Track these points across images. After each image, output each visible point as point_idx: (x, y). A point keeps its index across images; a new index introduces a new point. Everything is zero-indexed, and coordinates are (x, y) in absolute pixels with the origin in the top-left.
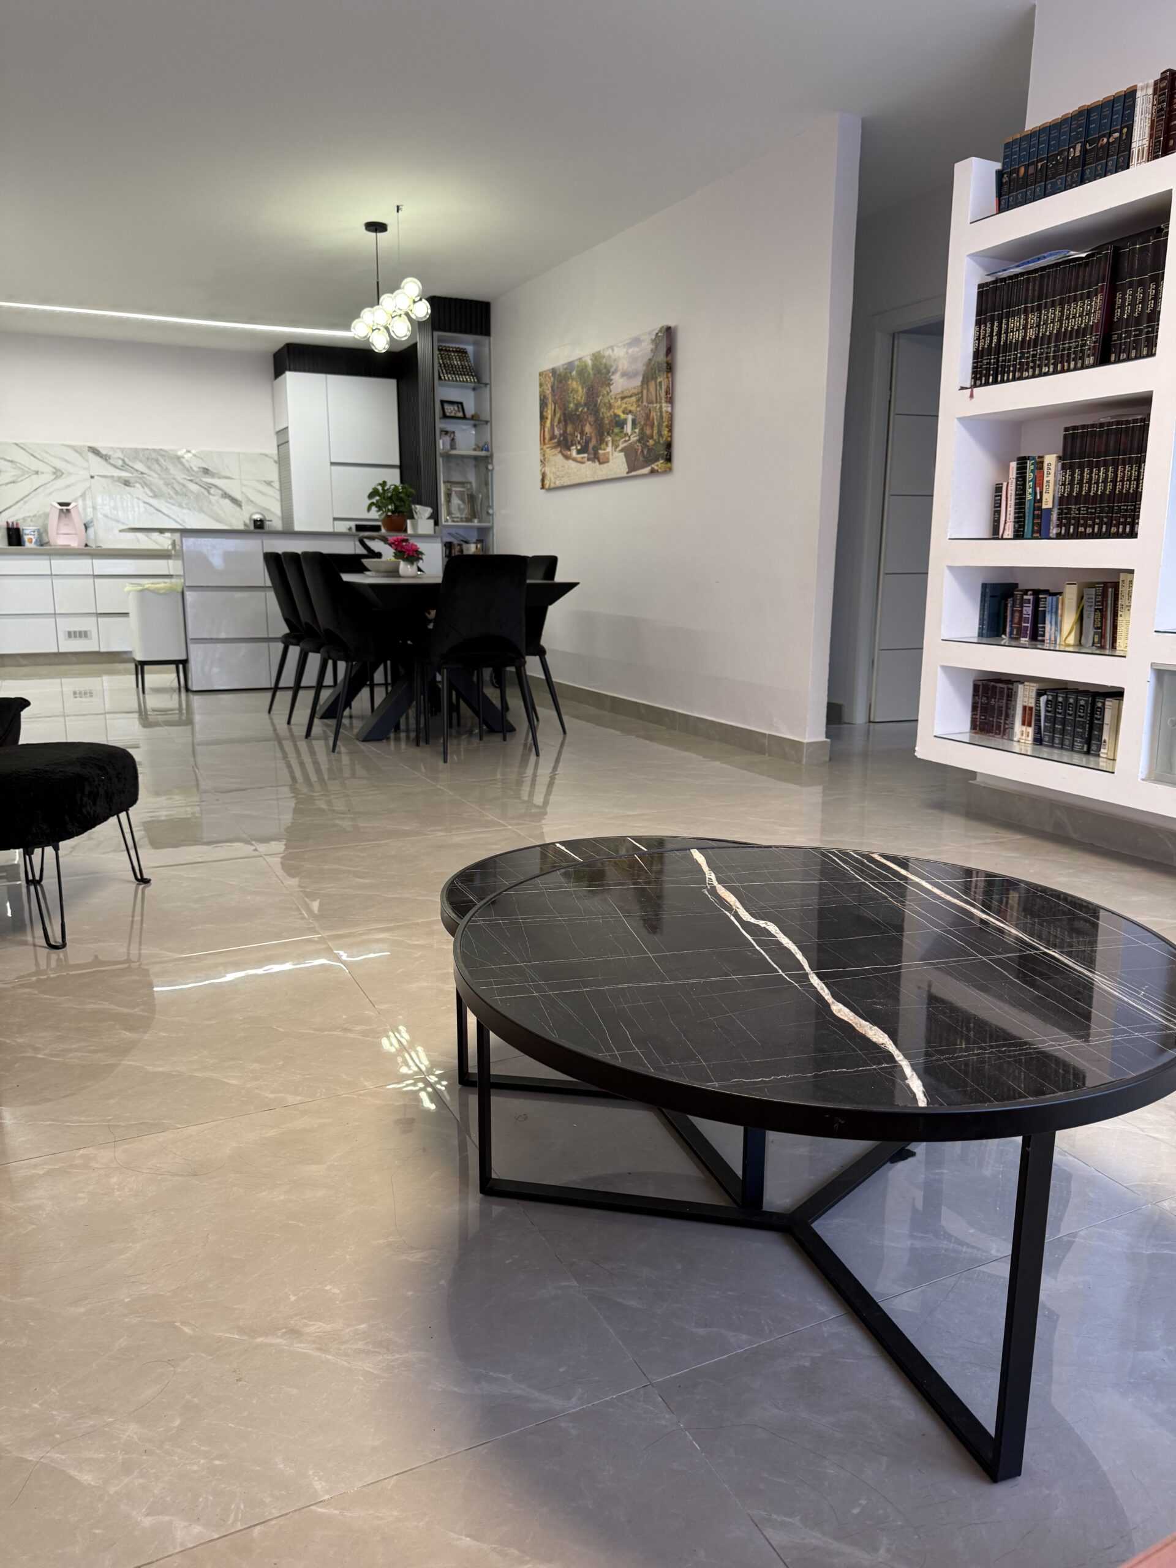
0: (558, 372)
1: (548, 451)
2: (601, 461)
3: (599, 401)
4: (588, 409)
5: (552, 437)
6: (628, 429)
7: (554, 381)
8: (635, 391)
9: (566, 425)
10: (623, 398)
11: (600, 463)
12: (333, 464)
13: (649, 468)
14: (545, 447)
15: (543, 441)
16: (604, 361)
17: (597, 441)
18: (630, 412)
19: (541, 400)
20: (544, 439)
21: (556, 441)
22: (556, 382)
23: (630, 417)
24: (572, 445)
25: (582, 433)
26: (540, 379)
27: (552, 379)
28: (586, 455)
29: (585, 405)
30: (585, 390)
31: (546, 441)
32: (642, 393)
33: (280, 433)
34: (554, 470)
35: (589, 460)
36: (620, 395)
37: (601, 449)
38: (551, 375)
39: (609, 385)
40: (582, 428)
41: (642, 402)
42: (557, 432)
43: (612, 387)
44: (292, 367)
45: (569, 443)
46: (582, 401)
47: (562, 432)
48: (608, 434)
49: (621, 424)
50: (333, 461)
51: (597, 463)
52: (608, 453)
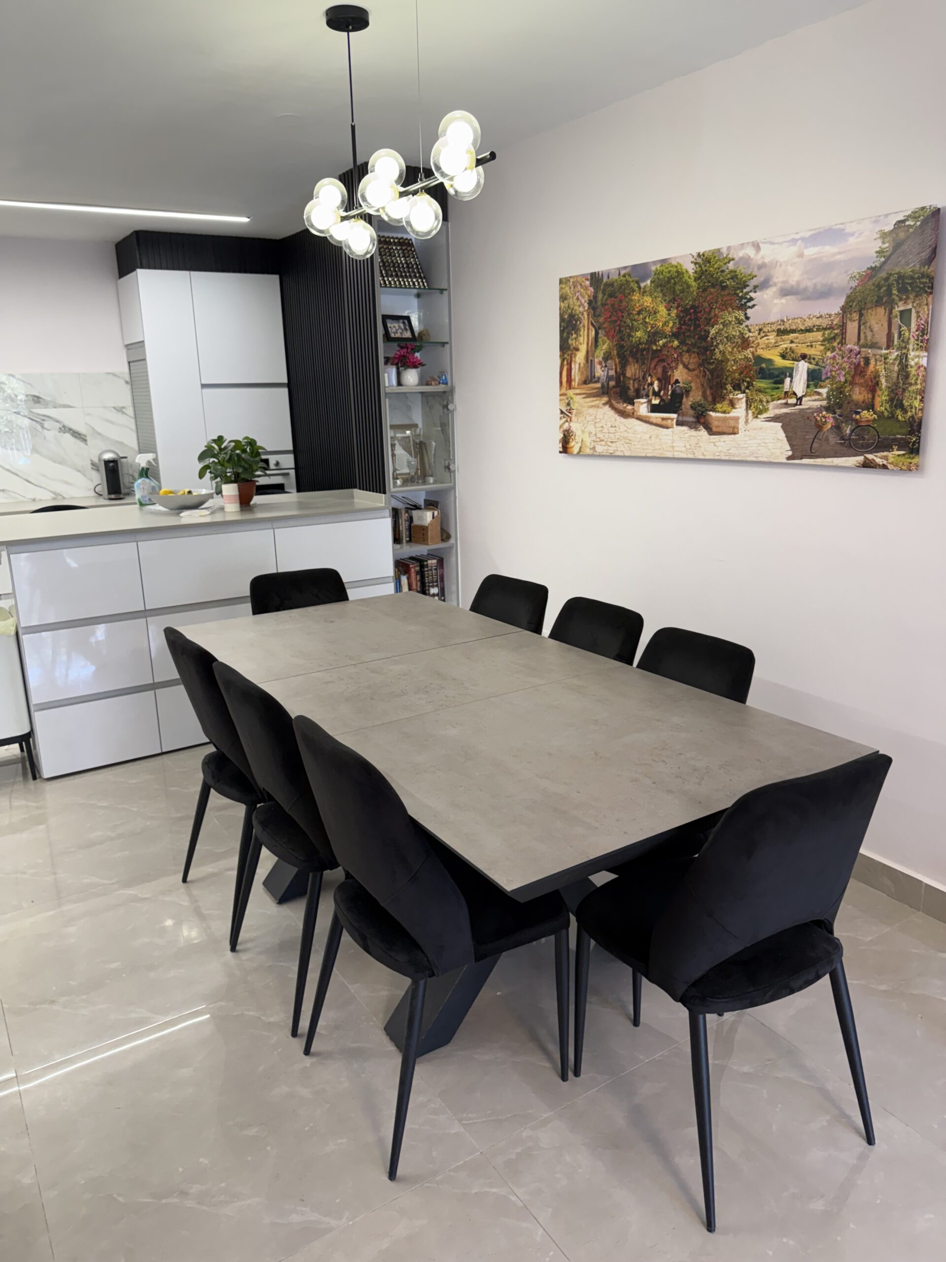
0: (605, 280)
1: (577, 399)
2: (714, 429)
3: (713, 331)
4: (682, 343)
5: (589, 379)
6: (799, 383)
7: (596, 293)
8: (825, 323)
9: (624, 364)
10: (781, 332)
11: (711, 432)
12: (204, 386)
13: (861, 459)
14: (571, 393)
15: (567, 382)
16: (731, 266)
17: (704, 395)
18: (804, 357)
19: (562, 320)
20: (569, 380)
21: (599, 385)
22: (600, 296)
23: (802, 368)
24: (639, 396)
25: (665, 380)
26: (561, 289)
27: (592, 289)
28: (674, 416)
29: (675, 335)
30: (674, 312)
31: (575, 384)
32: (843, 326)
33: (130, 347)
34: (591, 428)
35: (679, 423)
36: (775, 327)
37: (714, 410)
38: (588, 283)
39: (743, 307)
40: (665, 371)
41: (843, 342)
42: (599, 372)
43: (749, 312)
44: (144, 262)
45: (631, 392)
46: (668, 329)
47: (612, 373)
48: (737, 387)
49: (778, 377)
50: (203, 383)
51: (703, 432)
52: (737, 419)
